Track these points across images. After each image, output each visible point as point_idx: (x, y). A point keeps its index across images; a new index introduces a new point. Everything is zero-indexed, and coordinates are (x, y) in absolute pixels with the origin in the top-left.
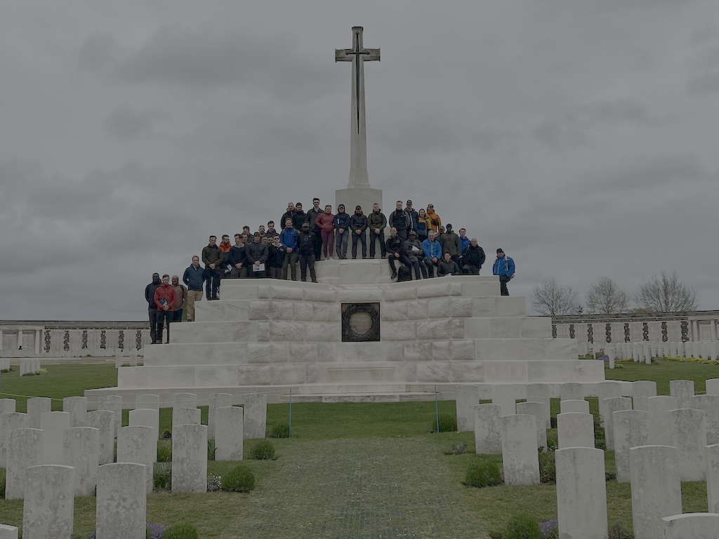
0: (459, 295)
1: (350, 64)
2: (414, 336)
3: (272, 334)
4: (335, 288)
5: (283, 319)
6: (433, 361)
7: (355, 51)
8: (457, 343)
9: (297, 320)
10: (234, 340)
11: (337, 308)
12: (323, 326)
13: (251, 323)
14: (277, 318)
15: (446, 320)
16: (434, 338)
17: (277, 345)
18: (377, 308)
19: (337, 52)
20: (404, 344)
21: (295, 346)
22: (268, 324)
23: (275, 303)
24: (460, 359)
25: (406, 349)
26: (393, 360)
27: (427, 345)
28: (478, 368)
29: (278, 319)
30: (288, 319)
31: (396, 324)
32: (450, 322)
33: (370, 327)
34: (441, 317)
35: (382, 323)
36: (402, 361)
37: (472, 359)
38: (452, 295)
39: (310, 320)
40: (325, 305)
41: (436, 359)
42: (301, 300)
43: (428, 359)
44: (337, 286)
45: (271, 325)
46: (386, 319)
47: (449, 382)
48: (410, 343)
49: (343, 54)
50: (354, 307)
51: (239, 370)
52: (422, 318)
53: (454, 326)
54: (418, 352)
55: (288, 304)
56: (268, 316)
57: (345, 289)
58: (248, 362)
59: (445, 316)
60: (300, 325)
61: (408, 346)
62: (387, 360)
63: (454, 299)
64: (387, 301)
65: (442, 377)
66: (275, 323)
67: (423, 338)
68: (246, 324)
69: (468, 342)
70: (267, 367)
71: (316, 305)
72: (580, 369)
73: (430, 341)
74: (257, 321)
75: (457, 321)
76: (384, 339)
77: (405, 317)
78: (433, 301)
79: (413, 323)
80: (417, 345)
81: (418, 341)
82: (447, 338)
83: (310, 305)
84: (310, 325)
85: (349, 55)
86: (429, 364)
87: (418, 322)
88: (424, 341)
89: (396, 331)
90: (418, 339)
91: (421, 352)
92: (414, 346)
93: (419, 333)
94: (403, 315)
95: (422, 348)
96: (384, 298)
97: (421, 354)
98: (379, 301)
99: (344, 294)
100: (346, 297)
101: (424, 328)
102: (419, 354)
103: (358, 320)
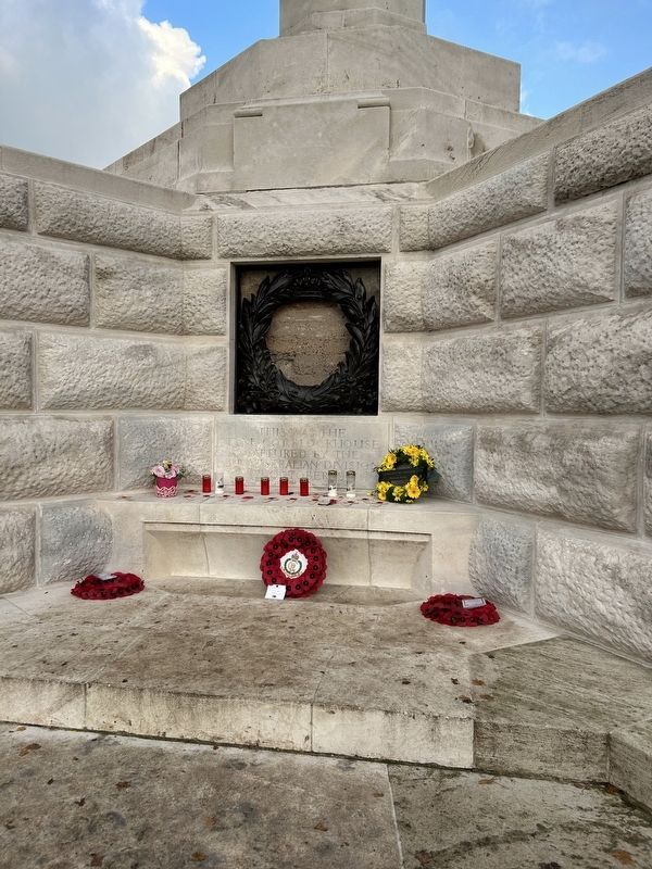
2: (526, 398)
18: (367, 280)
20: (472, 432)
25: (481, 454)
27: (606, 447)
31: (444, 342)
33: (341, 357)
35: (383, 338)
46: (405, 326)
48: (505, 426)
50: (282, 282)
54: (546, 479)
61: (491, 443)
64: (410, 249)
76: (394, 408)
77: (486, 310)
79: (522, 331)
80: (541, 442)
87: (557, 325)
88: (591, 422)
89: (443, 374)
90: (550, 412)
91: (568, 485)
92: (523, 445)
93: (556, 384)
94: (473, 299)
95: (568, 458)
96: (401, 238)
97: (563, 491)
98: (374, 250)
99: (237, 225)
100: (245, 237)
101: (590, 353)
102: (554, 490)
103: (302, 331)
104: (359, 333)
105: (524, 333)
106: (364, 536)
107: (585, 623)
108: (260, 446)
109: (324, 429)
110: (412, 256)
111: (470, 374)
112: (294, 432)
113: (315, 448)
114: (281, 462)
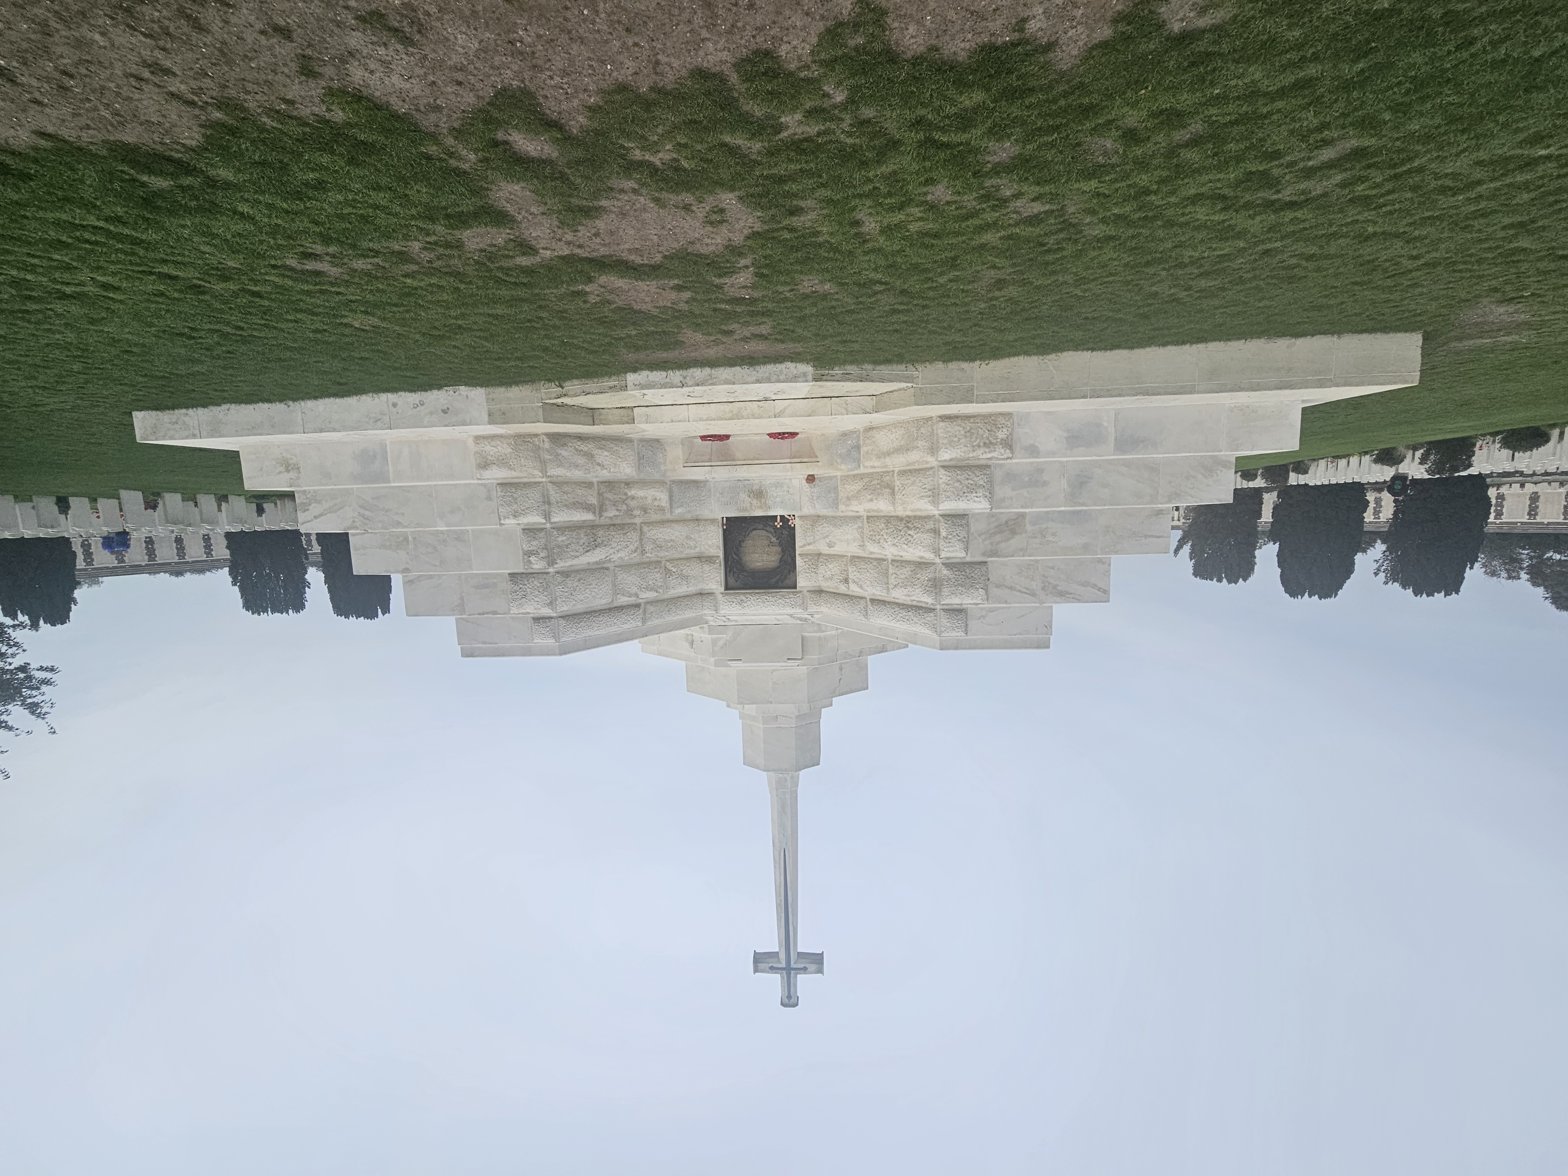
0: (537, 619)
1: (800, 949)
2: (645, 529)
3: (936, 532)
4: (809, 617)
5: (909, 562)
6: (595, 480)
7: (792, 972)
8: (535, 519)
9: (880, 560)
10: (1023, 516)
11: (803, 581)
12: (830, 546)
13: (984, 554)
14: (921, 565)
15: (561, 565)
16: (592, 527)
17: (924, 507)
18: (732, 581)
19: (820, 971)
20: (671, 513)
21: (883, 506)
22: (943, 555)
23: (928, 600)
24: (525, 484)
26: (695, 482)
27: (611, 513)
28: (484, 465)
29: (920, 563)
30: (900, 563)
32: (552, 562)
33: (743, 545)
34: (577, 571)
35: (721, 554)
36: (673, 482)
37: (501, 484)
38: (552, 618)
39: (855, 559)
40: (826, 585)
41: (589, 485)
42: (873, 601)
43: (610, 484)
44: (806, 620)
45: (937, 552)
47: (548, 435)
48: (654, 517)
49: (812, 967)
50: (773, 580)
51: (1011, 448)
52: (626, 567)
53: (542, 555)
54: (633, 498)
55: (899, 595)
56: (945, 572)
57: (791, 616)
58: (989, 466)
59: (566, 574)
60: (873, 549)
61: (661, 509)
62: (705, 482)
63: (546, 611)
65: (565, 445)
66: (929, 556)
67: (622, 526)
68: (994, 553)
69: (511, 521)
70: (946, 455)
71: (842, 589)
72: (288, 471)
73: (603, 521)
74: (968, 559)
75: (538, 565)
76: (713, 521)
77: (669, 566)
78: (602, 601)
79: (651, 556)
80: (637, 512)
81: (638, 521)
82: (558, 529)
83: (854, 589)
84: (854, 549)
85: (802, 966)
86: (605, 475)
87: (636, 558)
88: (618, 521)
89: (688, 538)
90: (636, 524)
91: (624, 497)
92: (645, 510)
93: (634, 536)
94: (674, 570)
95: (624, 507)
96: (715, 599)
97: (626, 494)
98: (727, 594)
99: (793, 606)
100: (788, 601)
101: (620, 547)
102: (629, 494)
103: (765, 557)
104: (734, 556)
105: (648, 555)
106: (713, 464)
107: (612, 445)
108: (778, 499)
109: (745, 510)
110: (710, 591)
111: (673, 538)
112: (761, 507)
113: (750, 500)
114: (766, 492)
